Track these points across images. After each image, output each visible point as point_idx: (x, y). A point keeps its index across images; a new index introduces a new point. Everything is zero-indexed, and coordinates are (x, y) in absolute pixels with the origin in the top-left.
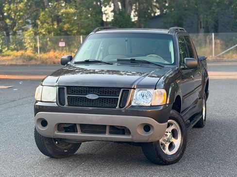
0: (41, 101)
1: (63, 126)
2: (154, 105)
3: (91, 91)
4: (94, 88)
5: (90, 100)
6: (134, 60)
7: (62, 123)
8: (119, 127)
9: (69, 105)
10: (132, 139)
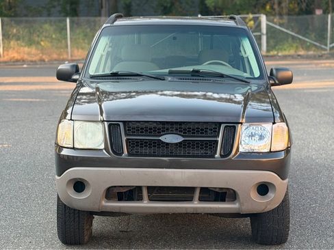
0: (74, 148)
1: (116, 191)
2: (275, 150)
3: (167, 129)
4: (172, 123)
5: (167, 144)
6: (197, 71)
7: (115, 187)
8: (217, 190)
9: (130, 154)
10: (239, 208)
